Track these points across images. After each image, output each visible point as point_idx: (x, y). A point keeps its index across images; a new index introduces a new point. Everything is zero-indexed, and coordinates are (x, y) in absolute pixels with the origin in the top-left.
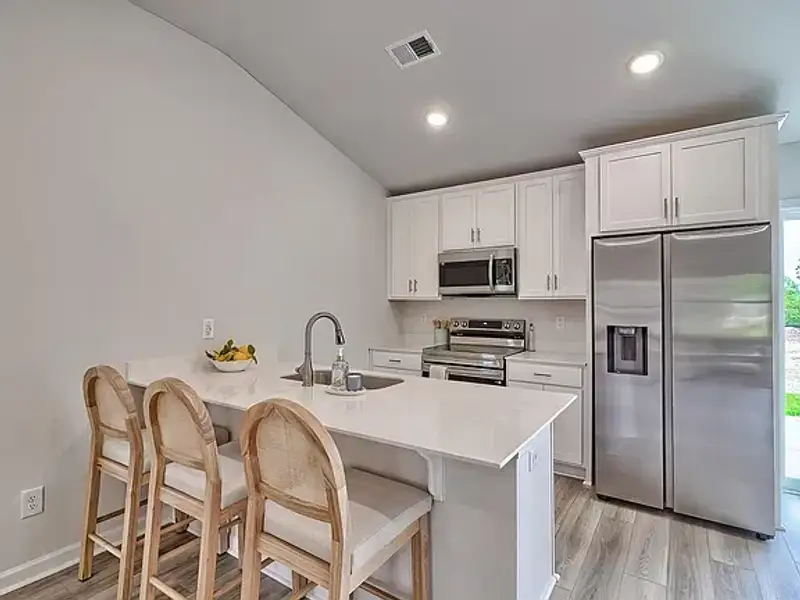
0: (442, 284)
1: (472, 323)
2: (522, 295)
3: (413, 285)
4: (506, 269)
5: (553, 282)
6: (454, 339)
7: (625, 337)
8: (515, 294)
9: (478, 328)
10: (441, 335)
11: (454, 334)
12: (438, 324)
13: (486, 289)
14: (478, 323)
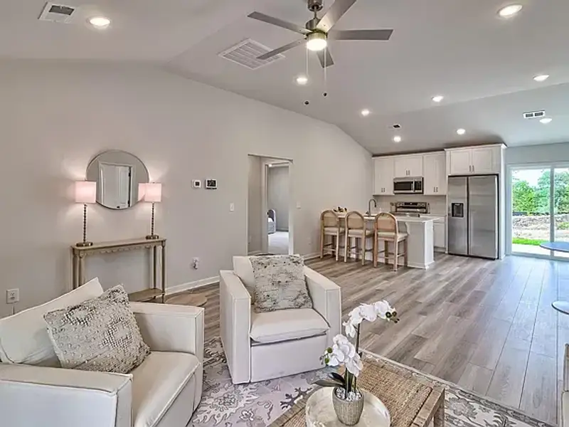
0: (395, 190)
1: (406, 204)
2: (425, 194)
3: (383, 190)
4: (419, 185)
5: (436, 190)
6: (398, 210)
7: (457, 206)
8: (423, 193)
9: (407, 206)
10: (394, 208)
11: (399, 207)
12: (392, 204)
13: (412, 191)
14: (409, 204)
